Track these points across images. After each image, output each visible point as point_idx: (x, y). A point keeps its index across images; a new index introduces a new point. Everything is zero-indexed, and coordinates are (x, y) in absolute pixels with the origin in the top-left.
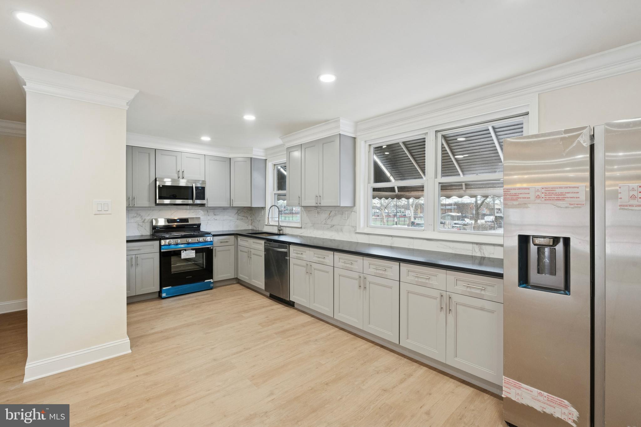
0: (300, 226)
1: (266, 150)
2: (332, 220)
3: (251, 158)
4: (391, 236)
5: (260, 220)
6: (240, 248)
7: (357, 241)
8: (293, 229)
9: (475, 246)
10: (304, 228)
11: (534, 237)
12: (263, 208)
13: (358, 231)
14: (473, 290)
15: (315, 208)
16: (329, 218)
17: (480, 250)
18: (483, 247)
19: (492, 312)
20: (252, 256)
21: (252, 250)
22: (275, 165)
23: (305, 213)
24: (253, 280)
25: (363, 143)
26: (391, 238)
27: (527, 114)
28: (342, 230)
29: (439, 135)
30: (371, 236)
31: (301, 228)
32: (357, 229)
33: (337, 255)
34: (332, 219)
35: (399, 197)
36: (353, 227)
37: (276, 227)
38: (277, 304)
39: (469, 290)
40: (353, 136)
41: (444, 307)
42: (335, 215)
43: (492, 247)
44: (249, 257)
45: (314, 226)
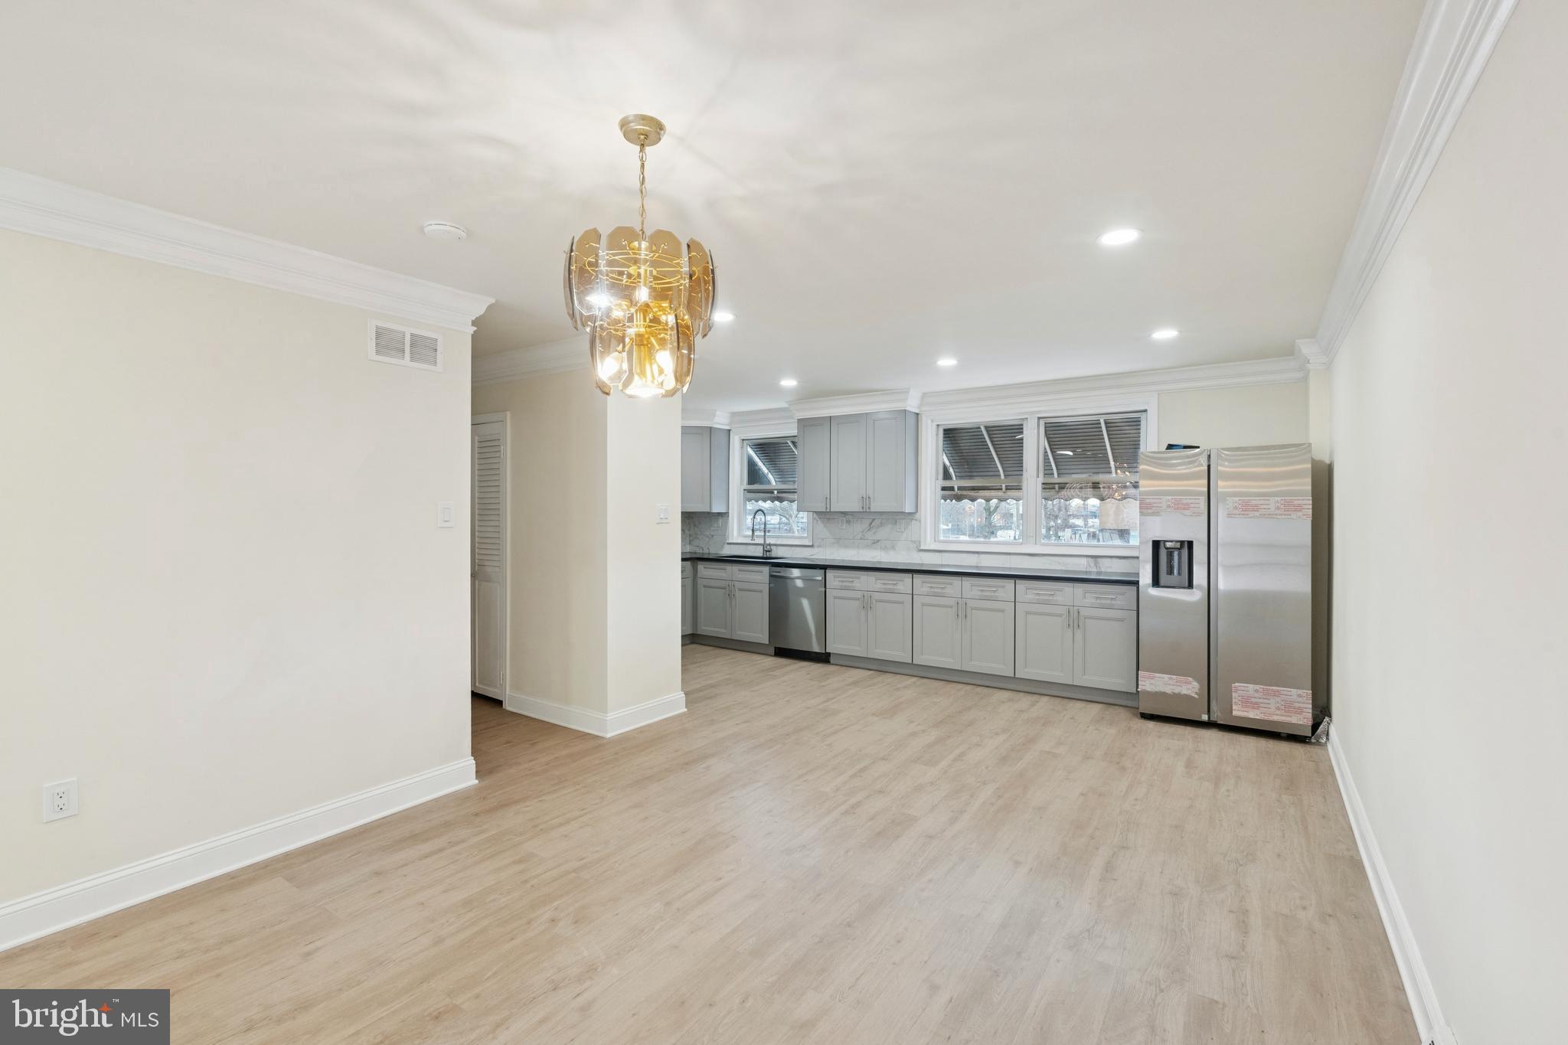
0: (811, 544)
1: (734, 414)
2: (874, 533)
3: (711, 428)
4: (978, 553)
5: (712, 536)
6: (700, 581)
7: (921, 562)
8: (793, 548)
9: (1090, 559)
10: (819, 546)
11: (1165, 541)
12: (724, 515)
13: (922, 548)
14: (1103, 601)
15: (843, 515)
16: (869, 530)
17: (1096, 564)
18: (1099, 560)
19: (1122, 620)
20: (738, 594)
21: (736, 584)
22: (743, 440)
23: (819, 522)
24: (739, 633)
25: (929, 422)
26: (977, 555)
27: (1145, 411)
28: (893, 548)
29: (1042, 423)
30: (944, 554)
31: (812, 546)
32: (922, 543)
33: (918, 578)
34: (876, 532)
35: (959, 498)
36: (914, 542)
37: (759, 547)
38: (795, 663)
39: (1098, 601)
40: (917, 411)
41: (1071, 624)
42: (882, 524)
43: (1109, 560)
44: (731, 596)
45: (839, 542)
